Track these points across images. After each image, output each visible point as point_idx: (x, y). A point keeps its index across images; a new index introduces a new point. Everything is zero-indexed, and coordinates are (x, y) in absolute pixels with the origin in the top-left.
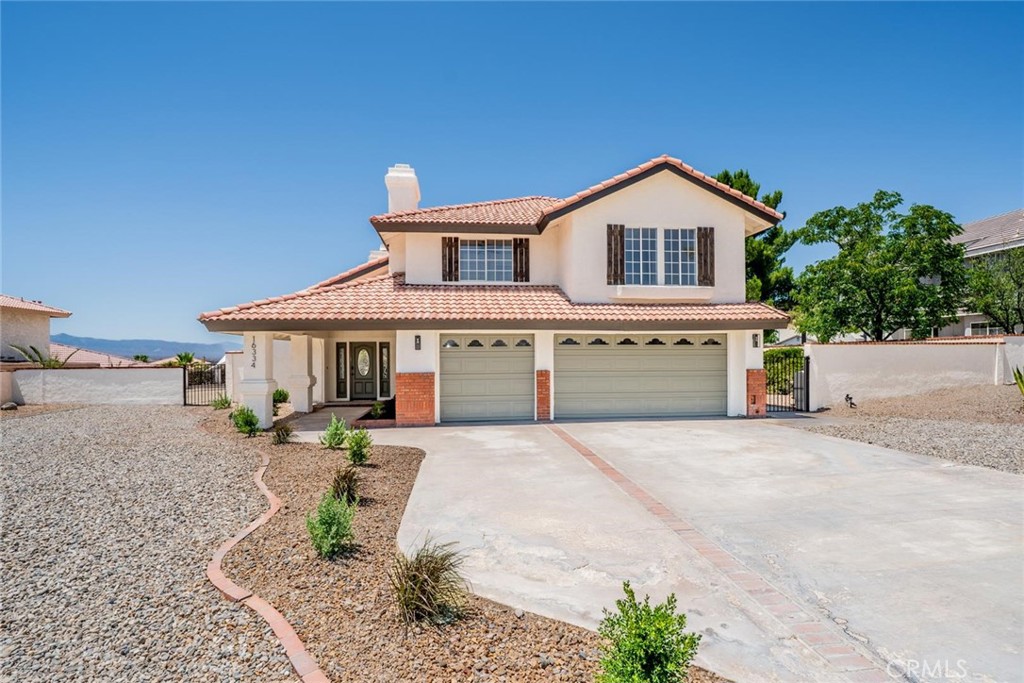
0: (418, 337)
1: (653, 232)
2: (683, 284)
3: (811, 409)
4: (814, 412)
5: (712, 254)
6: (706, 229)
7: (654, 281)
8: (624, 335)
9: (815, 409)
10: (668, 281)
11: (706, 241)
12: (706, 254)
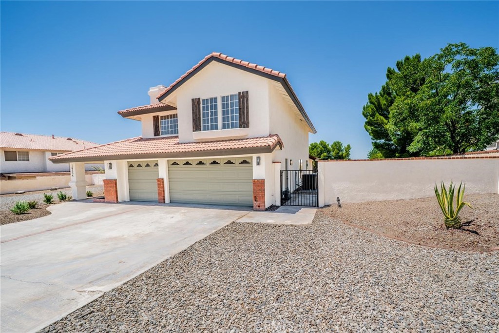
0: (111, 164)
1: (216, 99)
2: (232, 128)
3: (320, 206)
4: (322, 208)
5: (247, 108)
6: (243, 92)
7: (216, 128)
8: (198, 160)
9: (323, 205)
10: (224, 127)
11: (243, 100)
12: (244, 108)
